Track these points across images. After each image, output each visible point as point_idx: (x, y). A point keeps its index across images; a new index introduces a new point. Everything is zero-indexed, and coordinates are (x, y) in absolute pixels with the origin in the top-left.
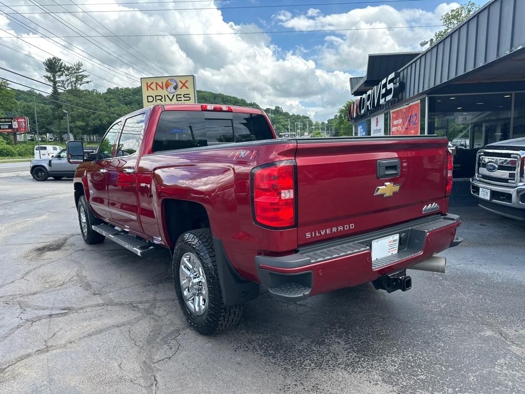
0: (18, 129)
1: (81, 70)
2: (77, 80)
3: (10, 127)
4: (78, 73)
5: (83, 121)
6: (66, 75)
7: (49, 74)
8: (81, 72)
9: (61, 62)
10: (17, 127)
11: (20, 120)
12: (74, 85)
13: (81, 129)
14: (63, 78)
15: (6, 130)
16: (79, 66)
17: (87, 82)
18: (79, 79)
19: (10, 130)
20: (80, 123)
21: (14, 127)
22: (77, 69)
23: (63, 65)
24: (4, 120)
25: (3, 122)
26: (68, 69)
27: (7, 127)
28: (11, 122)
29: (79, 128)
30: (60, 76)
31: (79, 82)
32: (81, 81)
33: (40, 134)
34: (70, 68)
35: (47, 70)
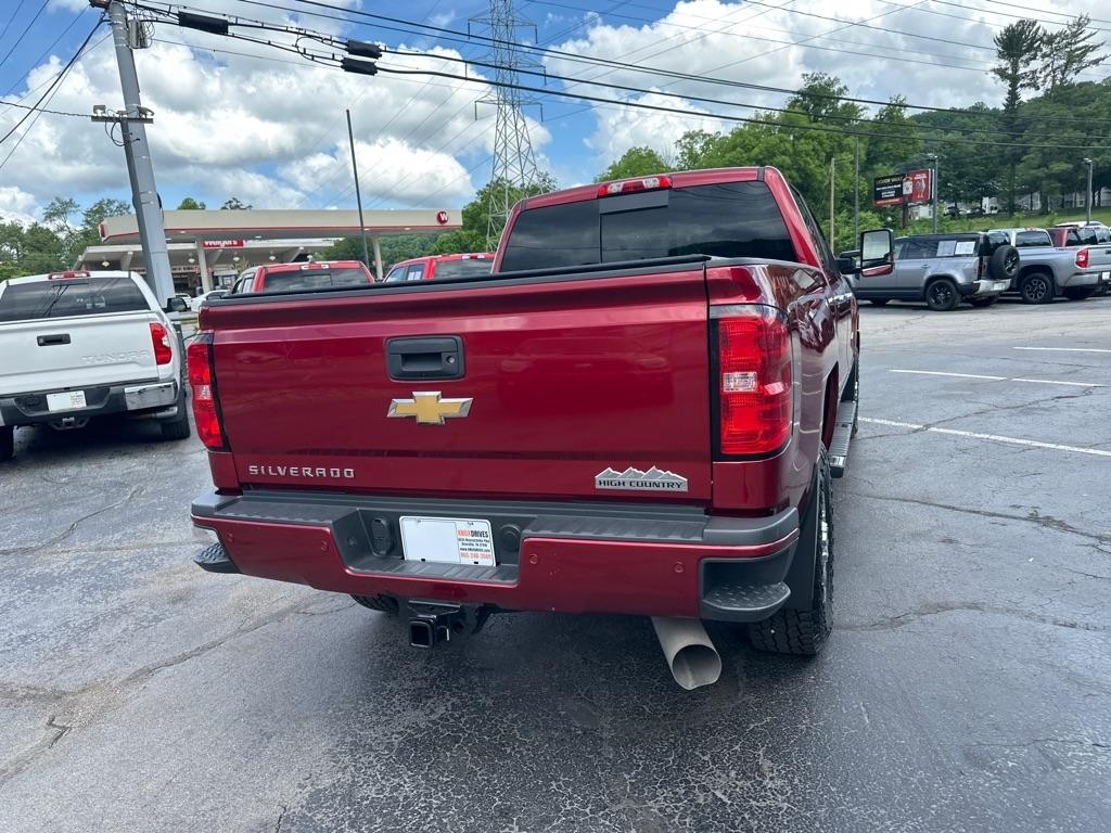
0: (911, 195)
1: (1082, 36)
2: (1070, 61)
3: (899, 193)
4: (1076, 43)
5: (1069, 159)
6: (1044, 56)
7: (1004, 63)
8: (1084, 40)
9: (1035, 28)
10: (911, 191)
11: (918, 177)
12: (1060, 76)
13: (1060, 181)
14: (1037, 64)
15: (890, 201)
16: (1079, 25)
17: (1096, 62)
18: (1075, 59)
19: (897, 200)
20: (1058, 167)
21: (905, 192)
22: (1075, 35)
23: (1041, 32)
24: (888, 180)
25: (886, 185)
26: (1050, 40)
27: (892, 194)
28: (901, 183)
29: (1058, 177)
30: (1027, 62)
31: (1075, 66)
32: (1080, 61)
33: (968, 200)
34: (1056, 36)
35: (1001, 55)
